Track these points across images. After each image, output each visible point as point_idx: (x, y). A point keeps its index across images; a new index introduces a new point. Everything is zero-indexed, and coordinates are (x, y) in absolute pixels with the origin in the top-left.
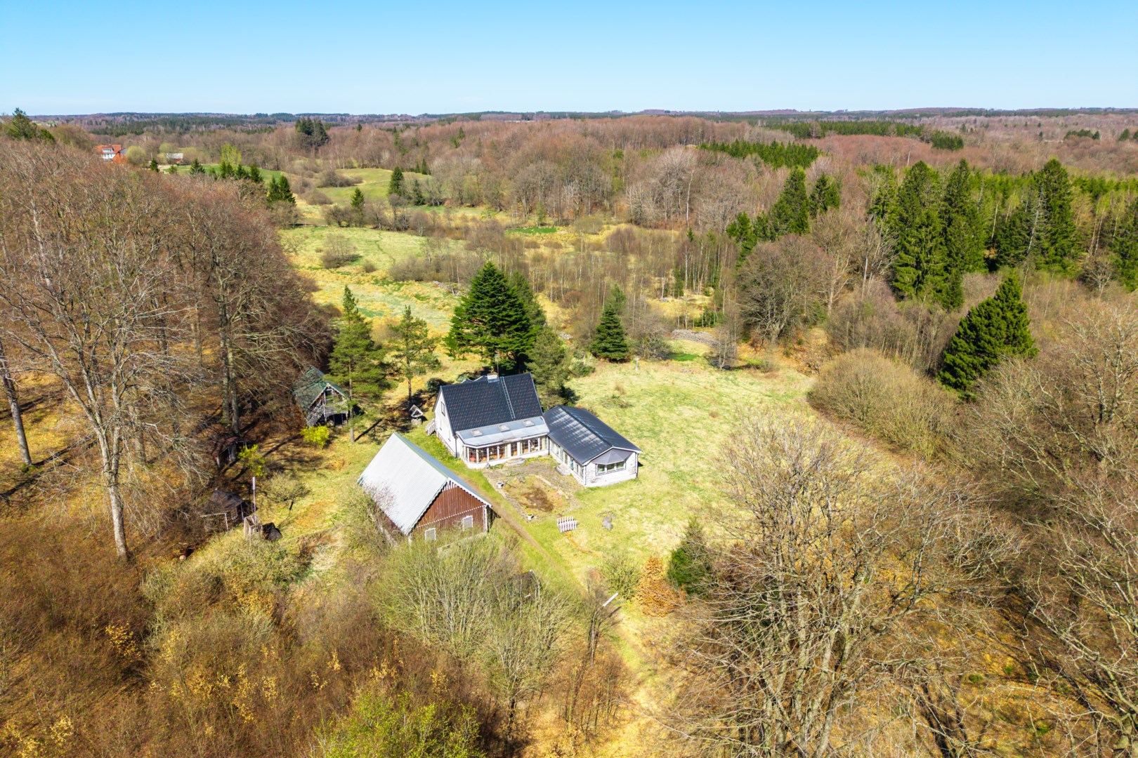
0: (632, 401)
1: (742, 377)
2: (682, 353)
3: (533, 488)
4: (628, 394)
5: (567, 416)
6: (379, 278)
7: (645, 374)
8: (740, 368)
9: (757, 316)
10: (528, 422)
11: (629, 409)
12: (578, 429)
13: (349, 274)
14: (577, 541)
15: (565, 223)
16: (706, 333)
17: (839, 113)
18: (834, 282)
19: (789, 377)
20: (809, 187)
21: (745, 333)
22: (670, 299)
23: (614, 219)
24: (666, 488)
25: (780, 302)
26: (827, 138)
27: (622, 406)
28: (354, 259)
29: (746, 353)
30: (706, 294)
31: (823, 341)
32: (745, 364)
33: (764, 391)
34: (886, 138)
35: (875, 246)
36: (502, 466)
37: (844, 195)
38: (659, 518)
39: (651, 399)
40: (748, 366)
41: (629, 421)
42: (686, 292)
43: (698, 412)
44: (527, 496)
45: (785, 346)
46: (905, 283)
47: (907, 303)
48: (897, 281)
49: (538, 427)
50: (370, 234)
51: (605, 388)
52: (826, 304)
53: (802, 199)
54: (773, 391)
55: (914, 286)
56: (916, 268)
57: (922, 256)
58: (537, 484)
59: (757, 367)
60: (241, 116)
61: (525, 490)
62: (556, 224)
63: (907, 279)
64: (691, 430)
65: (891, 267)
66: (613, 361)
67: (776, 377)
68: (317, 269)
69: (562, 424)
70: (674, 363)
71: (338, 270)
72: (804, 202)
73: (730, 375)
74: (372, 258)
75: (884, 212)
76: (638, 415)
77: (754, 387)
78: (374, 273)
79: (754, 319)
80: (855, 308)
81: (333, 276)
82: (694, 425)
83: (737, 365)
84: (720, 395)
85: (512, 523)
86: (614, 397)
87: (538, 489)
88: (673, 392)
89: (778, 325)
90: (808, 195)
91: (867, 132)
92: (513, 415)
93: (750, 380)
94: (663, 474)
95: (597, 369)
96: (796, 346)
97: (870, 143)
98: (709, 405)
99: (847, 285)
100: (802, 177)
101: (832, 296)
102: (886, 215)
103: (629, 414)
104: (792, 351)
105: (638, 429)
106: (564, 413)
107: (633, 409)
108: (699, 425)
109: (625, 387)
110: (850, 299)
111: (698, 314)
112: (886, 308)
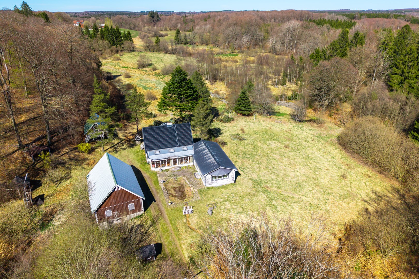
0: (247, 137)
1: (306, 126)
2: (279, 112)
3: (180, 184)
4: (246, 133)
5: (205, 146)
6: (157, 73)
7: (258, 122)
8: (306, 121)
9: (317, 97)
10: (185, 148)
11: (244, 141)
12: (207, 154)
13: (146, 71)
14: (190, 222)
15: (242, 52)
16: (292, 103)
17: (369, 11)
18: (357, 81)
19: (329, 127)
20: (350, 37)
21: (310, 104)
22: (280, 86)
23: (263, 51)
24: (249, 190)
25: (329, 90)
26: (362, 19)
27: (240, 140)
28: (150, 65)
29: (310, 113)
30: (296, 84)
31: (349, 110)
32: (309, 119)
33: (315, 134)
34: (389, 20)
35: (380, 65)
36: (168, 170)
37: (367, 40)
38: (241, 209)
39: (256, 136)
40: (310, 121)
41: (241, 148)
42: (288, 83)
43: (279, 144)
44: (175, 189)
45: (330, 111)
46: (394, 83)
47: (395, 93)
48: (390, 82)
49: (189, 151)
50: (161, 55)
51: (236, 129)
52: (352, 92)
53: (346, 42)
54: (320, 134)
55: (399, 84)
56: (401, 76)
57: (405, 70)
58: (182, 182)
59: (314, 121)
60: (136, 12)
61: (175, 185)
62: (239, 52)
63: (396, 81)
64: (272, 155)
65: (387, 75)
66: (244, 115)
67: (323, 127)
68: (135, 69)
69: (201, 151)
70: (274, 117)
71: (143, 69)
72: (347, 44)
73: (300, 125)
74: (157, 65)
75: (386, 49)
76: (247, 145)
77: (311, 132)
78: (156, 71)
79: (315, 98)
80: (367, 95)
81: (139, 72)
82: (274, 152)
83: (305, 119)
84: (293, 135)
85: (160, 206)
86: (237, 134)
87: (182, 185)
88: (269, 133)
89: (327, 101)
90: (350, 41)
91: (380, 17)
92: (178, 144)
93: (309, 128)
94: (250, 181)
95: (235, 119)
96: (336, 112)
97: (381, 21)
98: (286, 141)
99: (364, 83)
100: (347, 32)
101: (355, 88)
102: (387, 51)
103: (242, 144)
104: (333, 114)
105: (244, 153)
106: (203, 144)
107: (246, 141)
108: (277, 152)
109: (245, 129)
110: (365, 90)
111: (290, 94)
112: (384, 96)
